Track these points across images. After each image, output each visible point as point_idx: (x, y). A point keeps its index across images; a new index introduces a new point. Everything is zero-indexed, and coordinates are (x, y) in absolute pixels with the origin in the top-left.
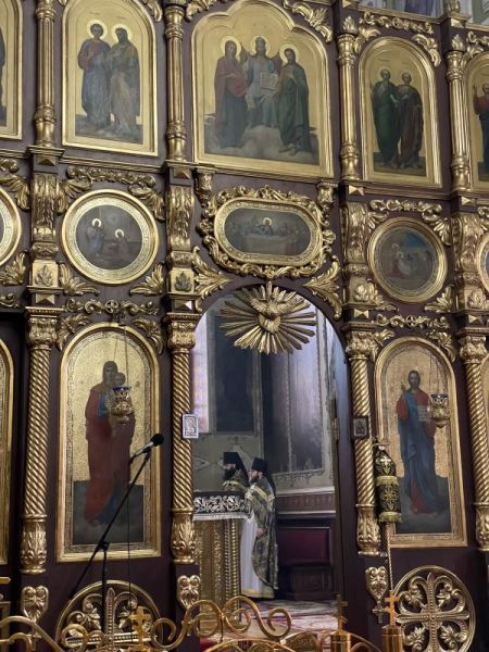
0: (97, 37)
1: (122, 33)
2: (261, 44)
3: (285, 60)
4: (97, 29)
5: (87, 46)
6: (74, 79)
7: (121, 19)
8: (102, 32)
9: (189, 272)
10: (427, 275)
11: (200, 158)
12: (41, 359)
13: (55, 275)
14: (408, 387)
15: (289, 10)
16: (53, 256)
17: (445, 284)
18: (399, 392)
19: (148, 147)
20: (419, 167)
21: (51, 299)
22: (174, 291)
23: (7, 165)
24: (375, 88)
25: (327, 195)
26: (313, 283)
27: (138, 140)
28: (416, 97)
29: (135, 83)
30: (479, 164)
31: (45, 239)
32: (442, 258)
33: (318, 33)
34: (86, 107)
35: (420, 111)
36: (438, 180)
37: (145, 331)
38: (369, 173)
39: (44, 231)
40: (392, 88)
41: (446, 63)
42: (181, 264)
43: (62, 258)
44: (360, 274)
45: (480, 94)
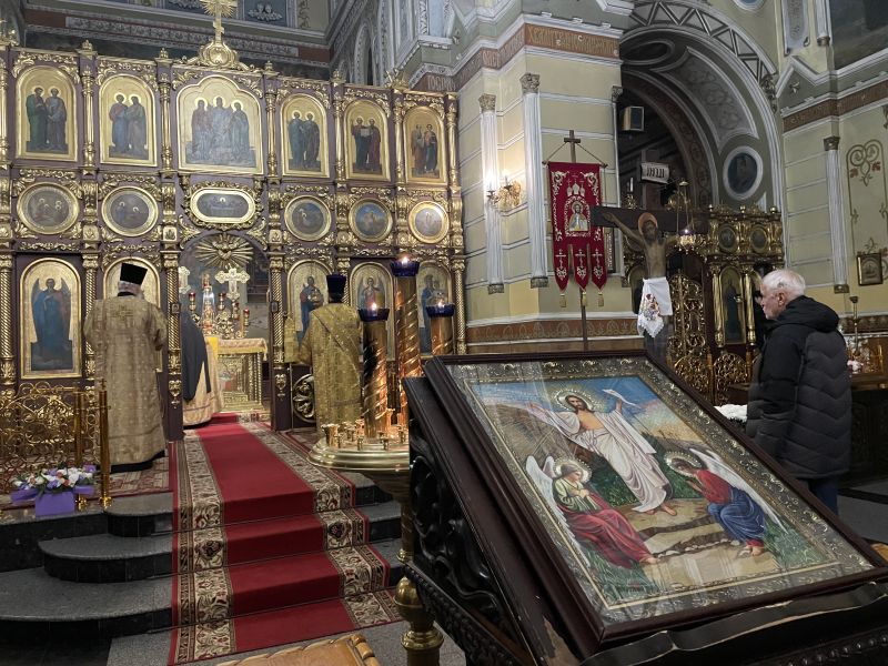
0: (120, 102)
1: (135, 99)
2: (219, 100)
3: (235, 109)
4: (120, 98)
5: (115, 108)
6: (107, 126)
7: (134, 91)
8: (123, 99)
9: (174, 230)
10: (318, 225)
11: (183, 166)
12: (90, 276)
13: (97, 233)
14: (307, 285)
15: (236, 80)
16: (96, 223)
17: (330, 230)
18: (302, 288)
19: (152, 161)
20: (318, 166)
21: (94, 246)
22: (165, 240)
23: (69, 176)
24: (290, 123)
25: (259, 185)
26: (250, 232)
27: (147, 158)
28: (315, 127)
29: (143, 127)
30: (354, 164)
31: (91, 215)
32: (329, 216)
33: (254, 93)
34: (115, 141)
35: (318, 135)
36: (328, 175)
37: (151, 260)
38: (286, 170)
39: (89, 210)
40: (300, 123)
41: (334, 107)
42: (170, 224)
43: (100, 224)
44: (276, 227)
45: (356, 123)
